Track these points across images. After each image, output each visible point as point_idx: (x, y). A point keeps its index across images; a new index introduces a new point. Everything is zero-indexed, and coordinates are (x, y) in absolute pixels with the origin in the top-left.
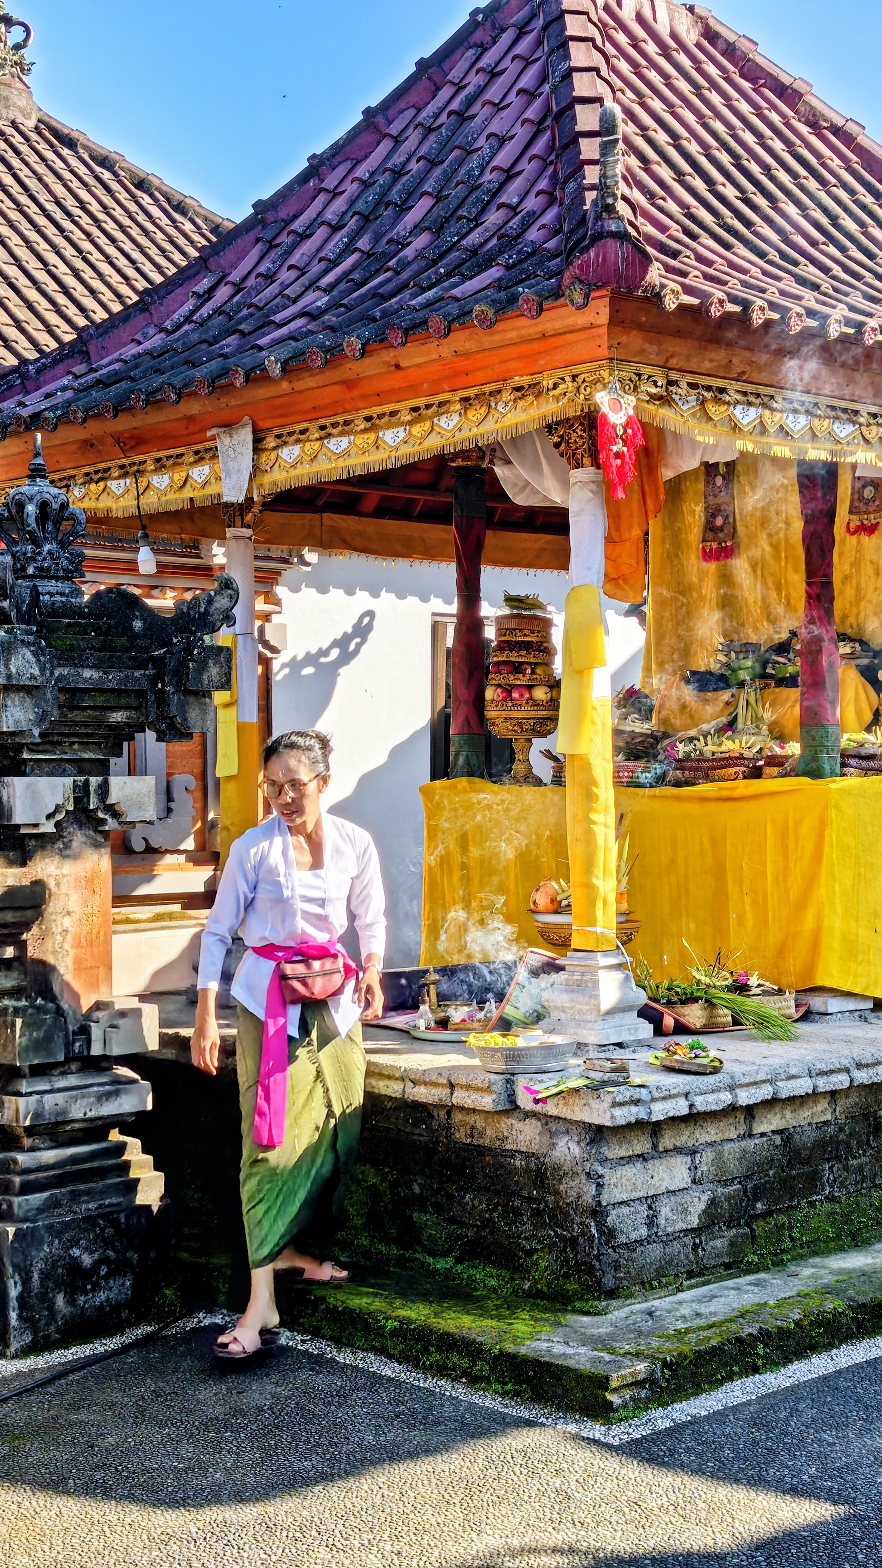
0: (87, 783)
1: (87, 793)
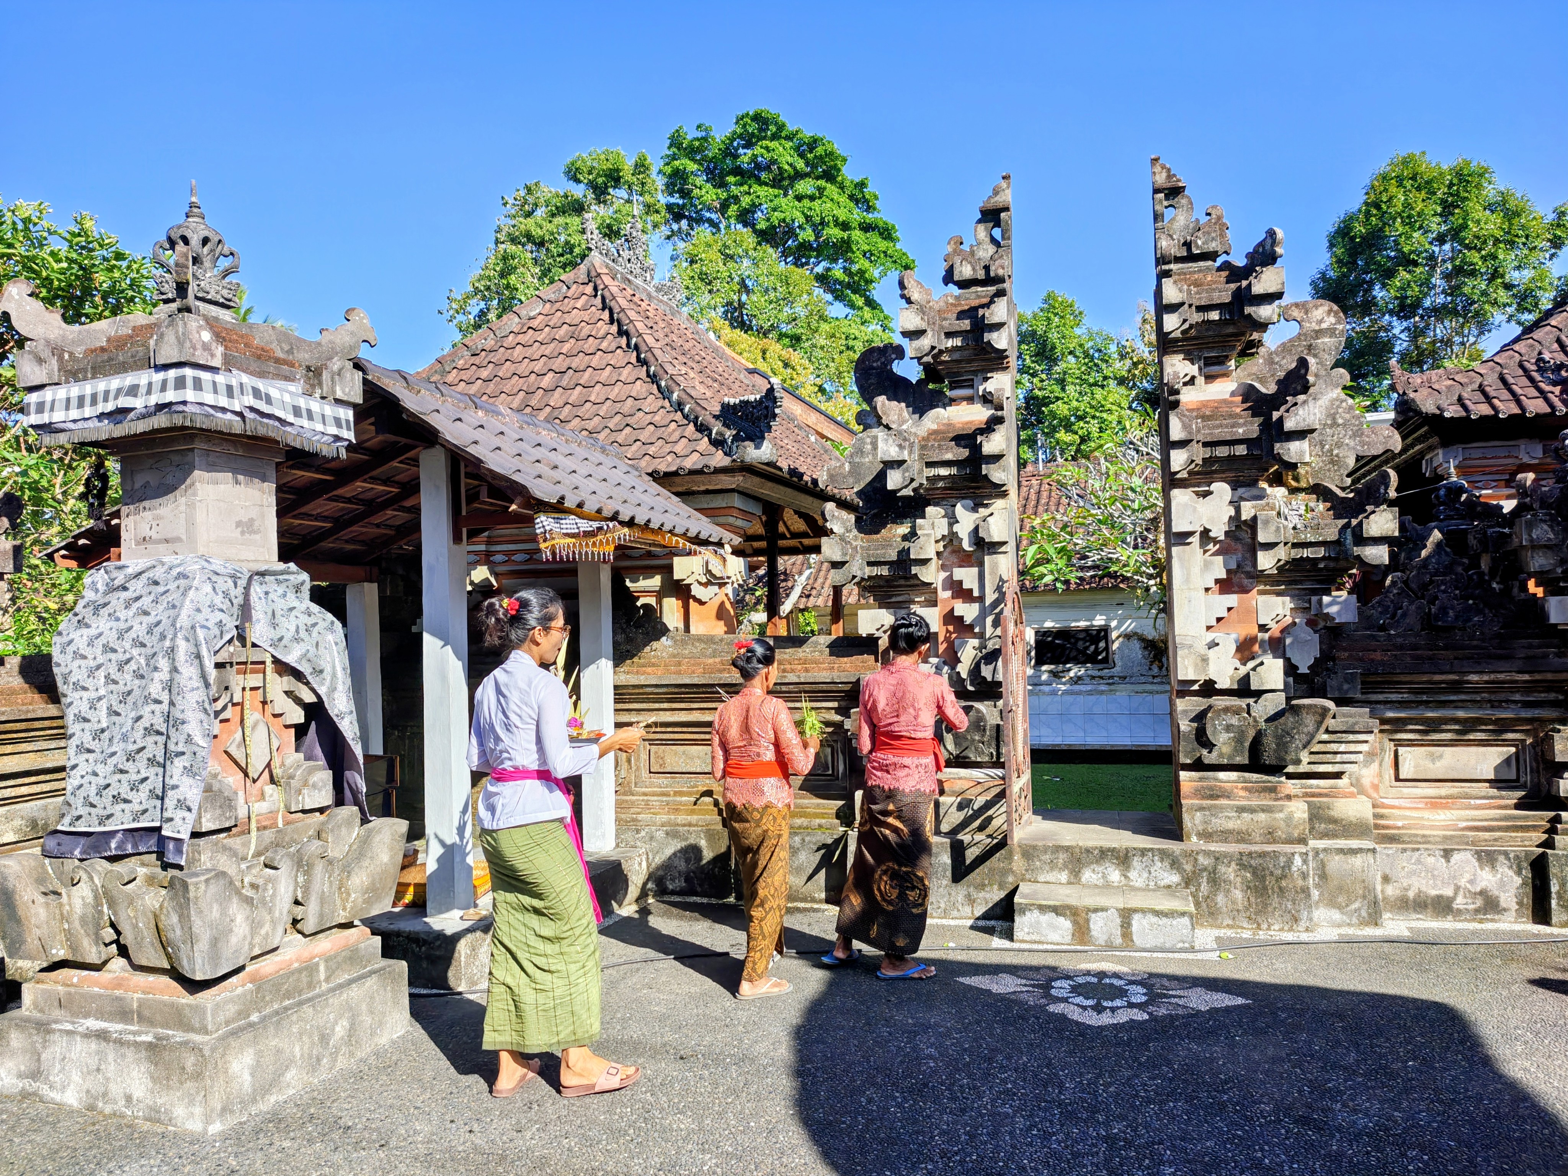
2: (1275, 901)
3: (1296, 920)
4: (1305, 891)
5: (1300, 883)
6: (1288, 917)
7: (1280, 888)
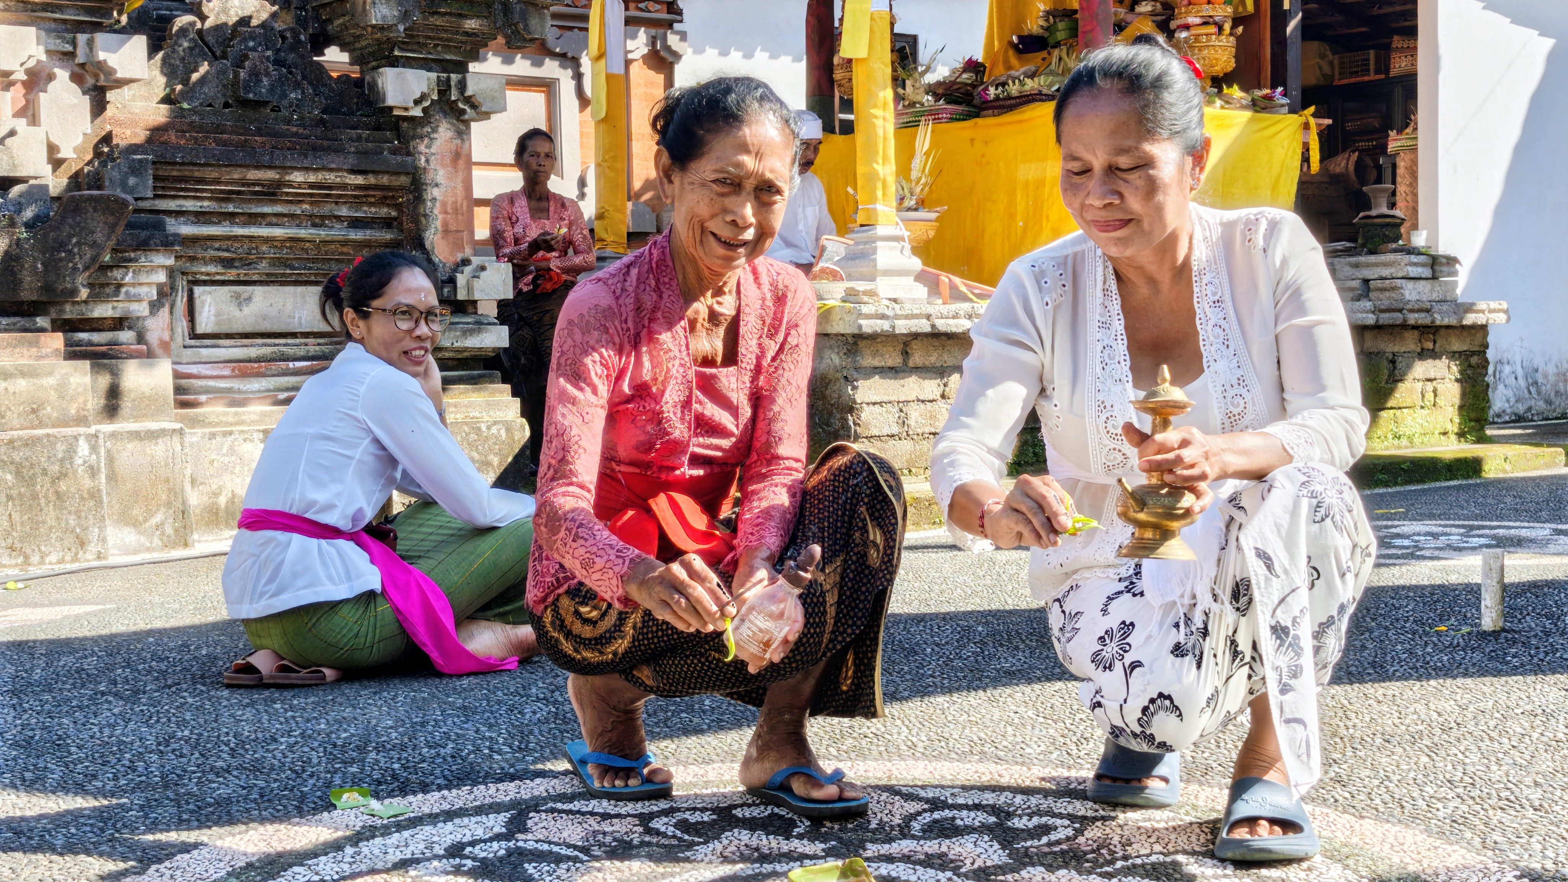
0: (449, 79)
1: (449, 86)
2: (50, 515)
3: (82, 544)
4: (94, 495)
5: (87, 483)
6: (69, 540)
7: (57, 493)
